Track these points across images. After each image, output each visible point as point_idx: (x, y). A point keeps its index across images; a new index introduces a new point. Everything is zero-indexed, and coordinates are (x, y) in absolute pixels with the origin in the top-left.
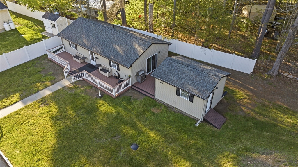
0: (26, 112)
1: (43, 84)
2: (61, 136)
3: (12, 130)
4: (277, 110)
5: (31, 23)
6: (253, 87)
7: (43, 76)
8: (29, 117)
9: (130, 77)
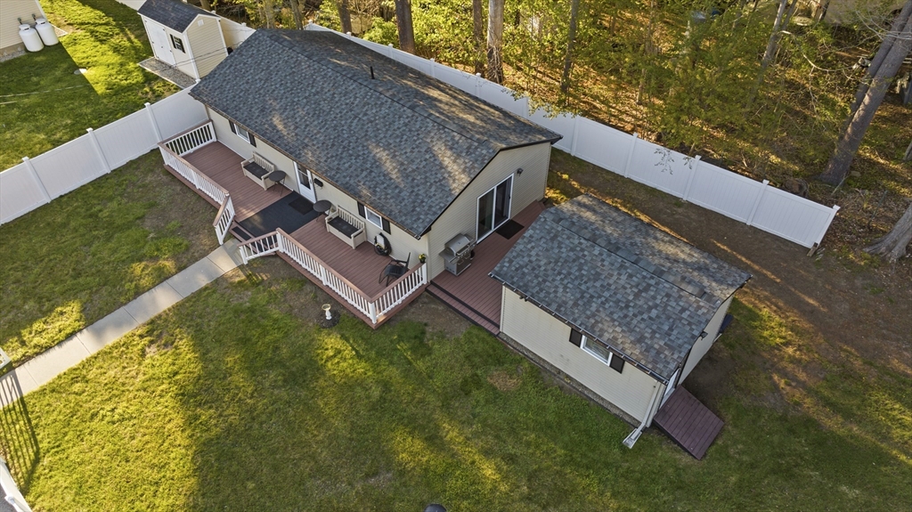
0: (103, 370)
1: (152, 265)
2: (212, 464)
3: (66, 438)
4: (889, 395)
5: (105, 20)
6: (817, 299)
7: (151, 235)
8: (115, 392)
9: (423, 261)
